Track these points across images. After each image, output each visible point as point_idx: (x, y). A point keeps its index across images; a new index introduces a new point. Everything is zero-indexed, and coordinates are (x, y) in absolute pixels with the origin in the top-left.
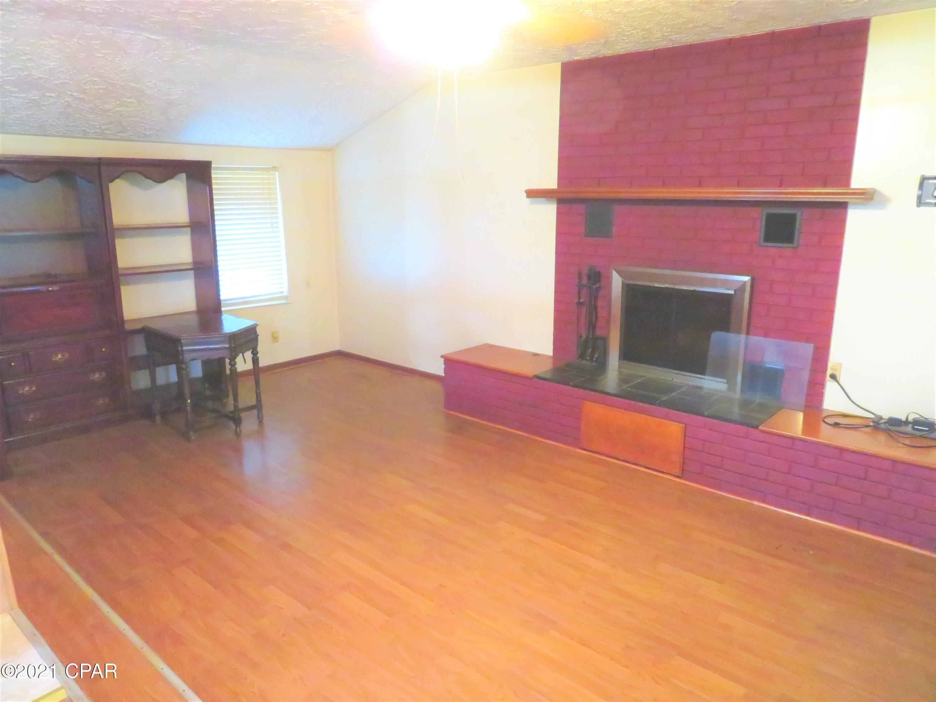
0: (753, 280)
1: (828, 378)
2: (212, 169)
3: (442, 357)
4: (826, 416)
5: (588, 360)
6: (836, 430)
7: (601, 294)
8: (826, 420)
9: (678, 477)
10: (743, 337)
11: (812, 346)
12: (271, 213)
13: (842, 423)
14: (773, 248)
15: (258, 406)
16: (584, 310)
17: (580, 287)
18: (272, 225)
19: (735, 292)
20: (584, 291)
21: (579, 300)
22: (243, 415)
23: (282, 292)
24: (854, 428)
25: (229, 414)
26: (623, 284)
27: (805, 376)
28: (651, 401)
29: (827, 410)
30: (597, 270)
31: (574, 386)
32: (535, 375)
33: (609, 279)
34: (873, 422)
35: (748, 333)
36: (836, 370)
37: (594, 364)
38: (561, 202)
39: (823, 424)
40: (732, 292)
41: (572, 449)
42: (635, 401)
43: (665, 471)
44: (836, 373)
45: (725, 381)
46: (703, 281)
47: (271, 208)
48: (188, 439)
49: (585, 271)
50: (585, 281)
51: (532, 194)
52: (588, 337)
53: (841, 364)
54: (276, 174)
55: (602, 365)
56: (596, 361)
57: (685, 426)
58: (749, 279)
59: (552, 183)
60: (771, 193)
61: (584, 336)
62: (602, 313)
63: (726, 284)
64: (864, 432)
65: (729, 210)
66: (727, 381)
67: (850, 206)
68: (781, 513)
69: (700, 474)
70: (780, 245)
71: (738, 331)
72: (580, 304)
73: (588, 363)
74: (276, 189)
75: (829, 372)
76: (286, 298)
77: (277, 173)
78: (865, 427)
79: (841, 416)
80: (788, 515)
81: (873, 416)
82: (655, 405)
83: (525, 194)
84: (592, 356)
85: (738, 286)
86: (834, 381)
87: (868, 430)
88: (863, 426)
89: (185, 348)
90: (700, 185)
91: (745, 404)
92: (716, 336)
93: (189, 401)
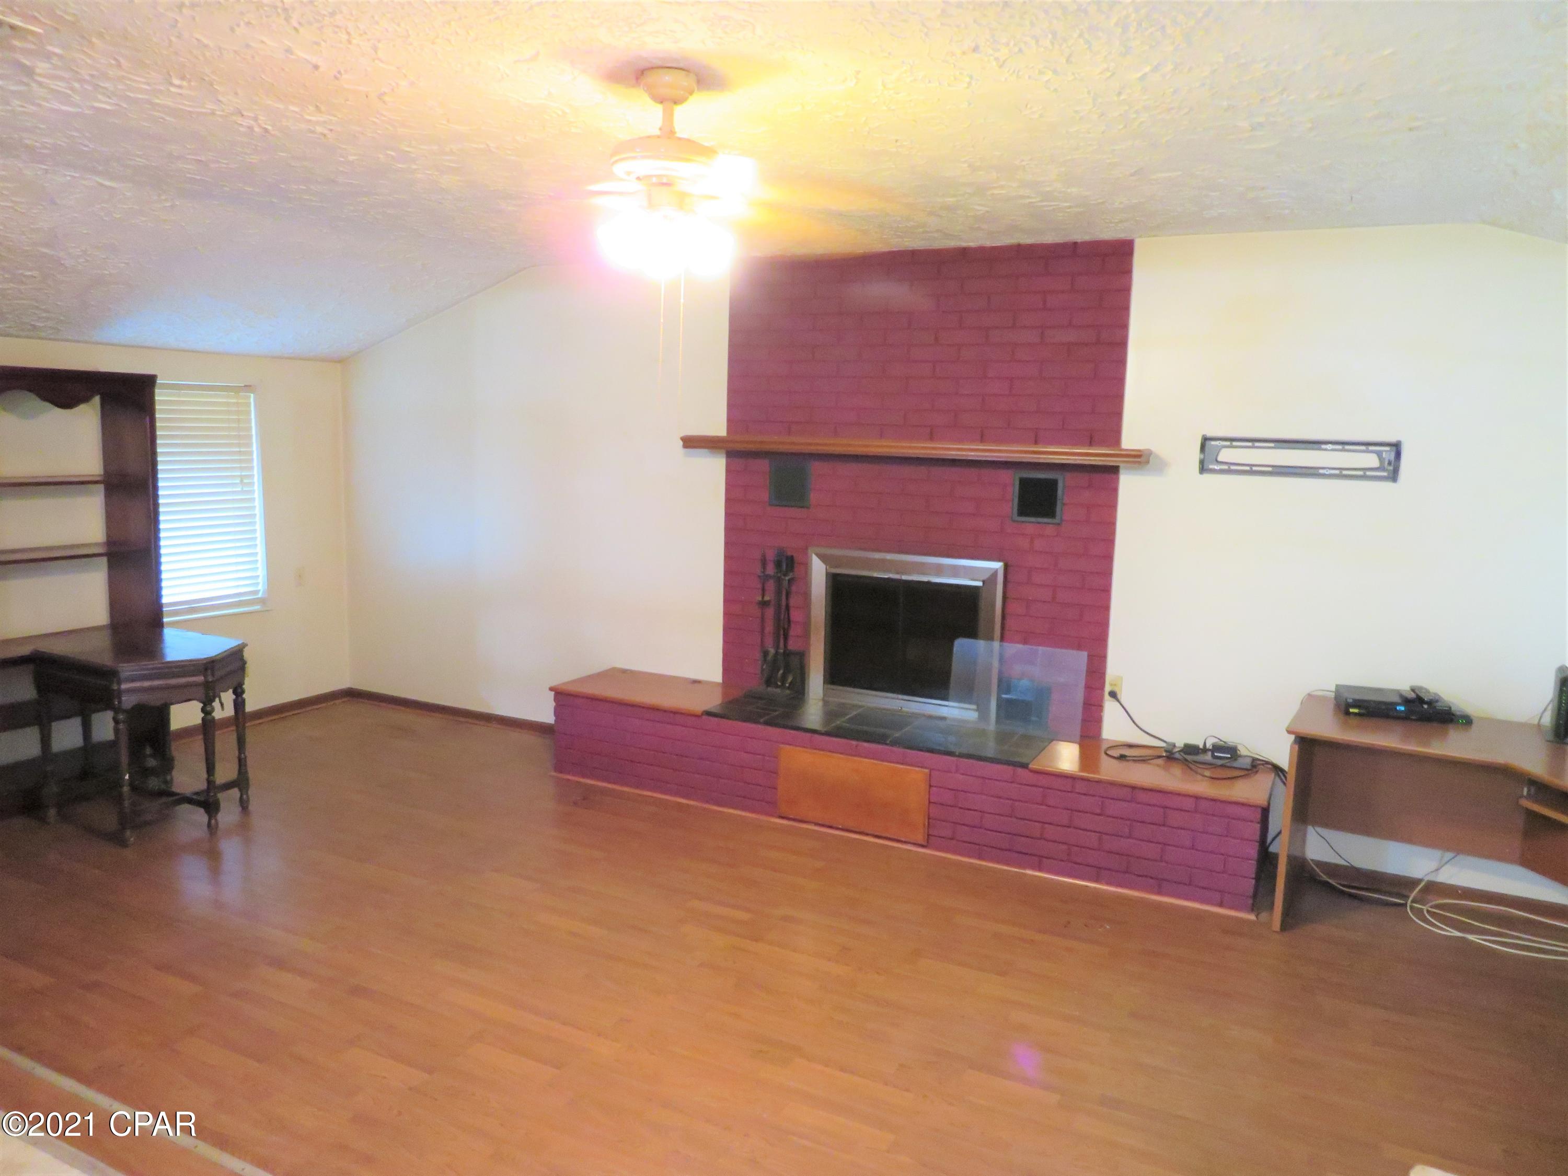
0: (1006, 567)
1: (1107, 696)
2: (157, 386)
3: (551, 689)
4: (1109, 748)
5: (777, 687)
6: (1124, 764)
7: (794, 588)
8: (1109, 752)
9: (923, 846)
10: (996, 644)
11: (1084, 655)
12: (240, 461)
13: (1129, 755)
14: (1031, 524)
15: (241, 782)
16: (770, 612)
17: (765, 578)
18: (242, 481)
19: (984, 584)
20: (771, 585)
21: (763, 597)
22: (221, 796)
23: (256, 592)
24: (1143, 760)
25: (195, 797)
26: (827, 574)
27: (1079, 695)
28: (880, 739)
29: (1107, 740)
30: (789, 554)
31: (767, 723)
32: (704, 711)
33: (807, 565)
34: (1166, 751)
35: (1002, 639)
36: (1115, 685)
37: (788, 692)
38: (732, 455)
39: (1103, 756)
40: (980, 584)
41: (764, 818)
42: (857, 740)
43: (903, 839)
44: (1116, 689)
45: (974, 707)
46: (939, 569)
47: (240, 453)
48: (123, 843)
49: (771, 556)
50: (771, 570)
51: (690, 443)
52: (777, 653)
53: (1122, 678)
54: (250, 397)
55: (799, 691)
56: (788, 688)
57: (930, 771)
58: (1001, 566)
59: (719, 428)
60: (1026, 452)
61: (772, 651)
62: (796, 615)
63: (968, 572)
64: (1158, 766)
65: (973, 472)
66: (978, 708)
67: (1121, 471)
68: (1060, 881)
69: (952, 839)
70: (1040, 520)
71: (990, 638)
72: (764, 604)
73: (778, 690)
74: (249, 421)
75: (1108, 689)
76: (262, 601)
77: (252, 395)
78: (1155, 758)
79: (1125, 747)
80: (1071, 883)
81: (1163, 745)
82: (886, 744)
83: (681, 443)
84: (783, 682)
85: (986, 576)
86: (1115, 700)
87: (1160, 761)
88: (1151, 758)
89: (124, 686)
90: (931, 438)
91: (1002, 738)
92: (961, 645)
93: (127, 777)
